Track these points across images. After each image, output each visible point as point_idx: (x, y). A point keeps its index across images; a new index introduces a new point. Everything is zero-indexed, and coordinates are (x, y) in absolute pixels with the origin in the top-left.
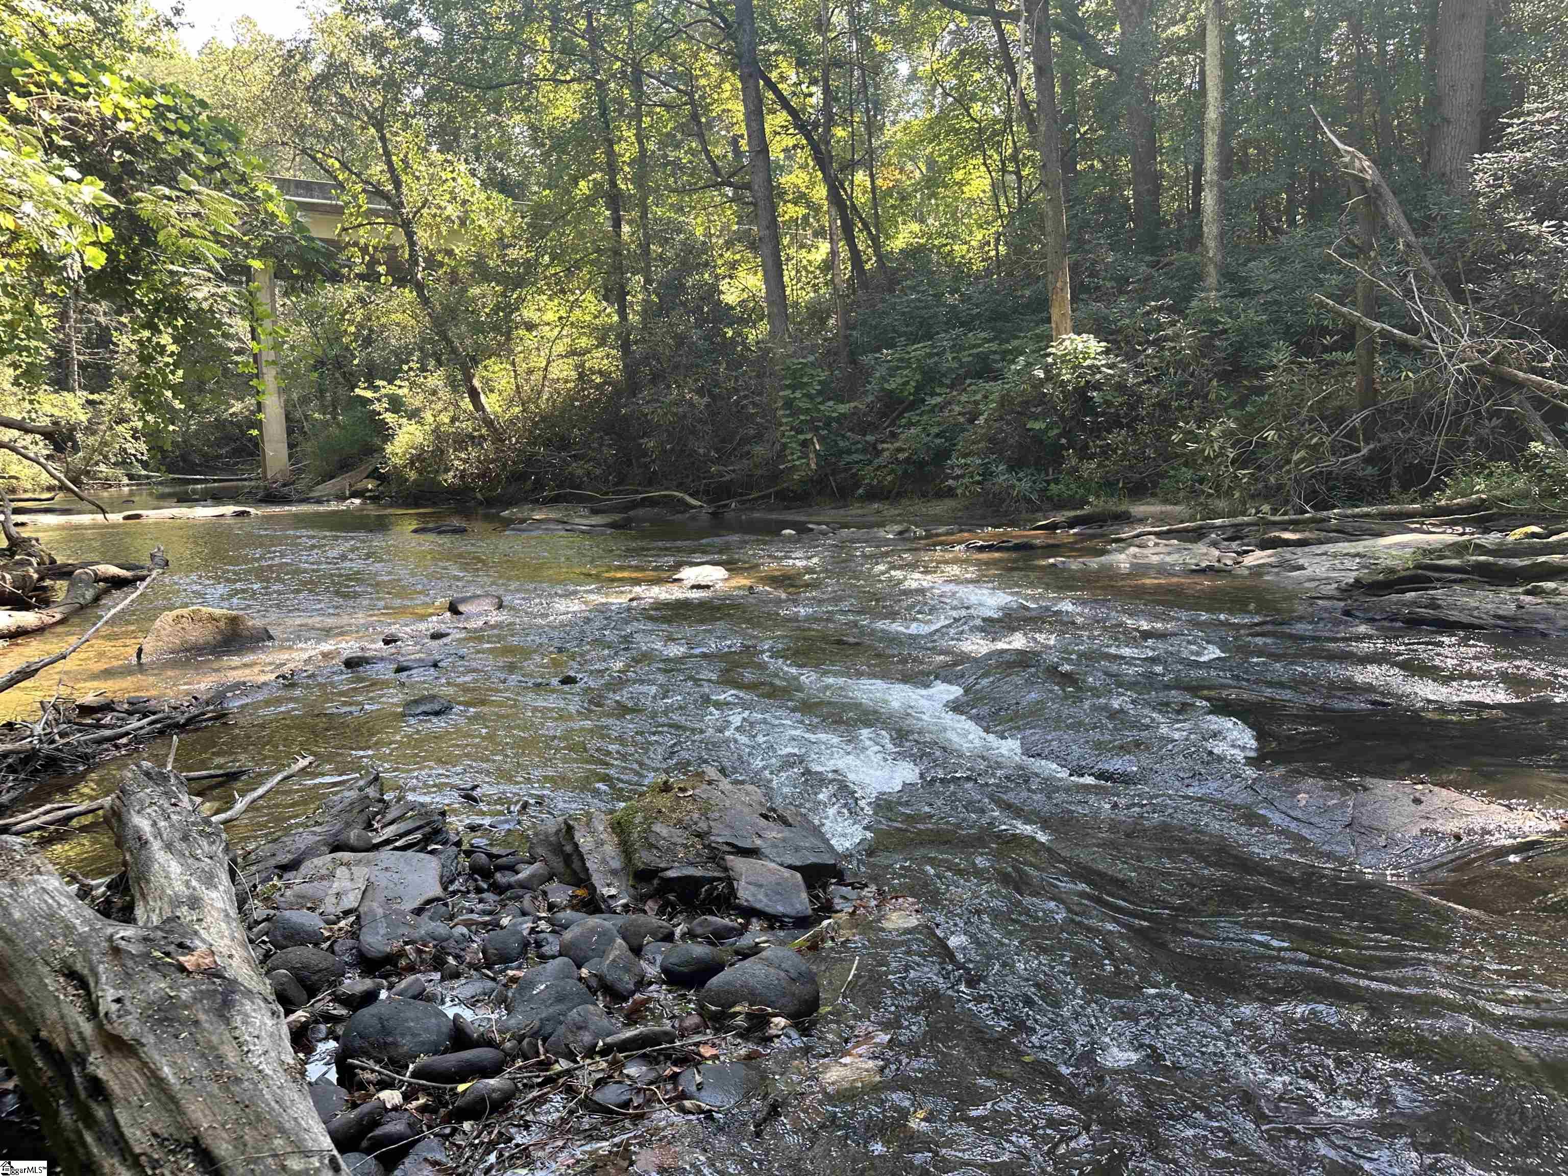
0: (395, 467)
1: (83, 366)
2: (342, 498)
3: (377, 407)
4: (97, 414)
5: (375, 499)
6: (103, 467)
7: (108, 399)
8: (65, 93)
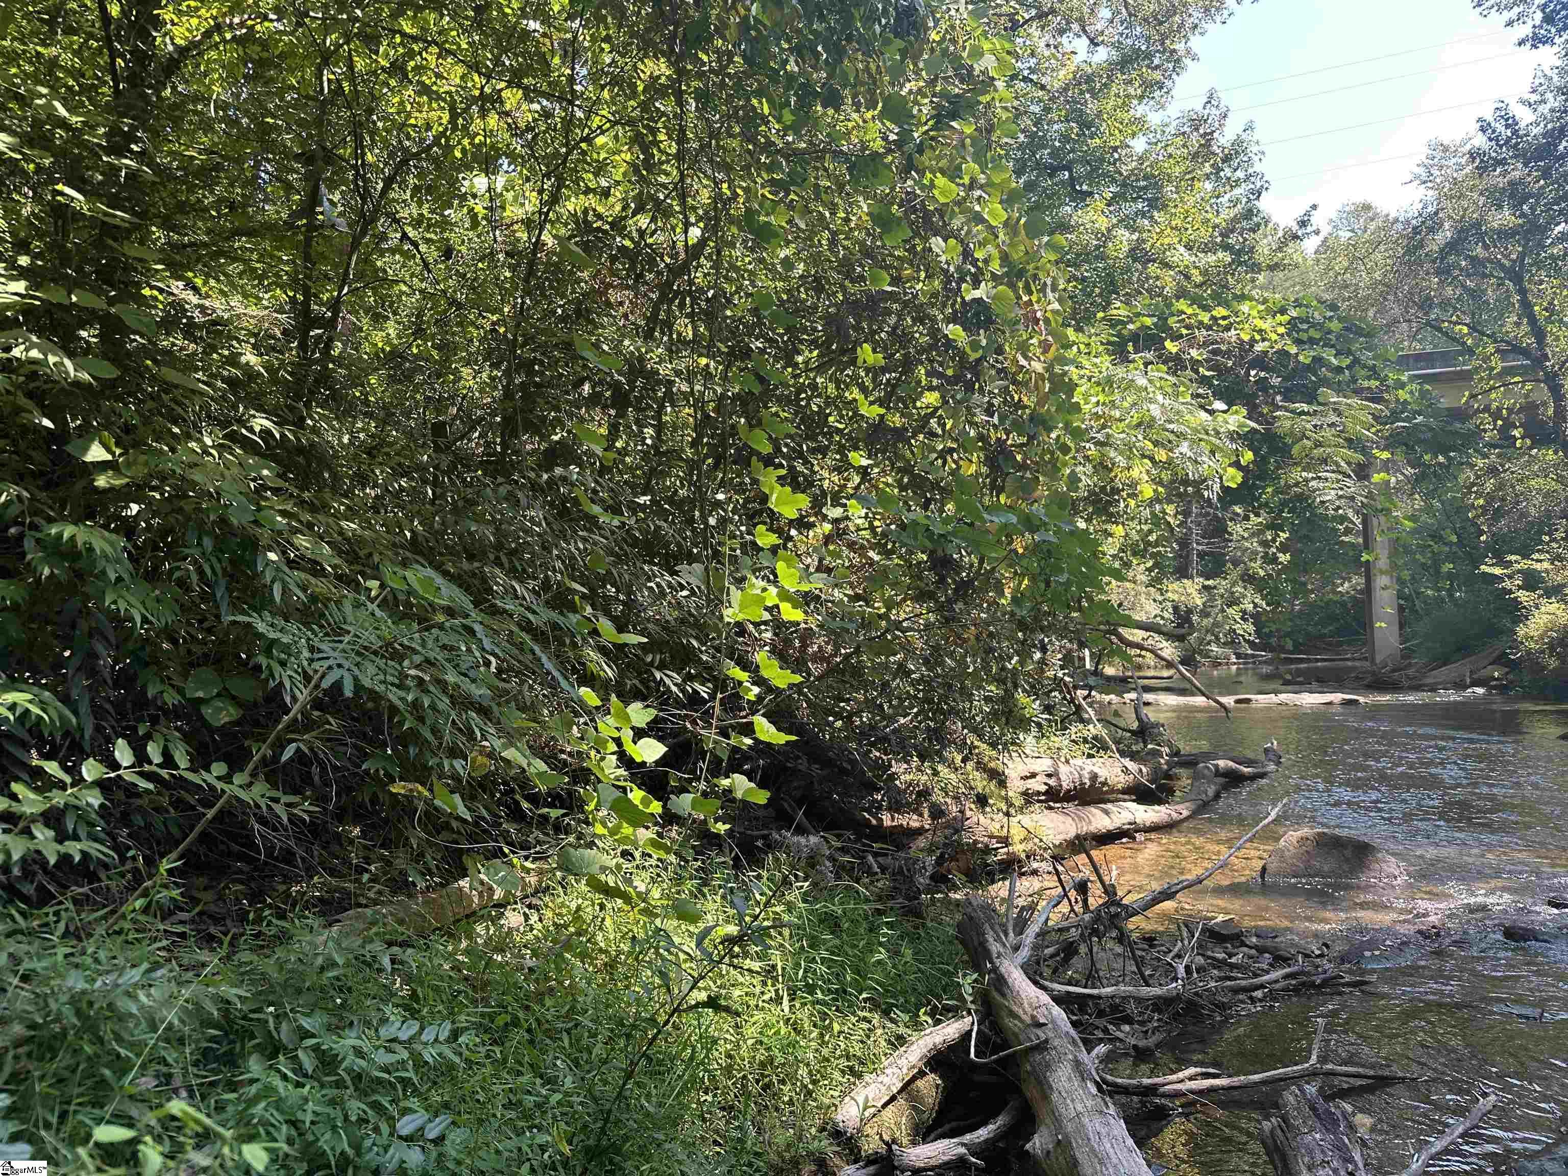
0: (1529, 652)
1: (1201, 555)
2: (1460, 686)
3: (1507, 584)
4: (1212, 599)
5: (1503, 689)
6: (1214, 647)
7: (1221, 585)
8: (1209, 328)
